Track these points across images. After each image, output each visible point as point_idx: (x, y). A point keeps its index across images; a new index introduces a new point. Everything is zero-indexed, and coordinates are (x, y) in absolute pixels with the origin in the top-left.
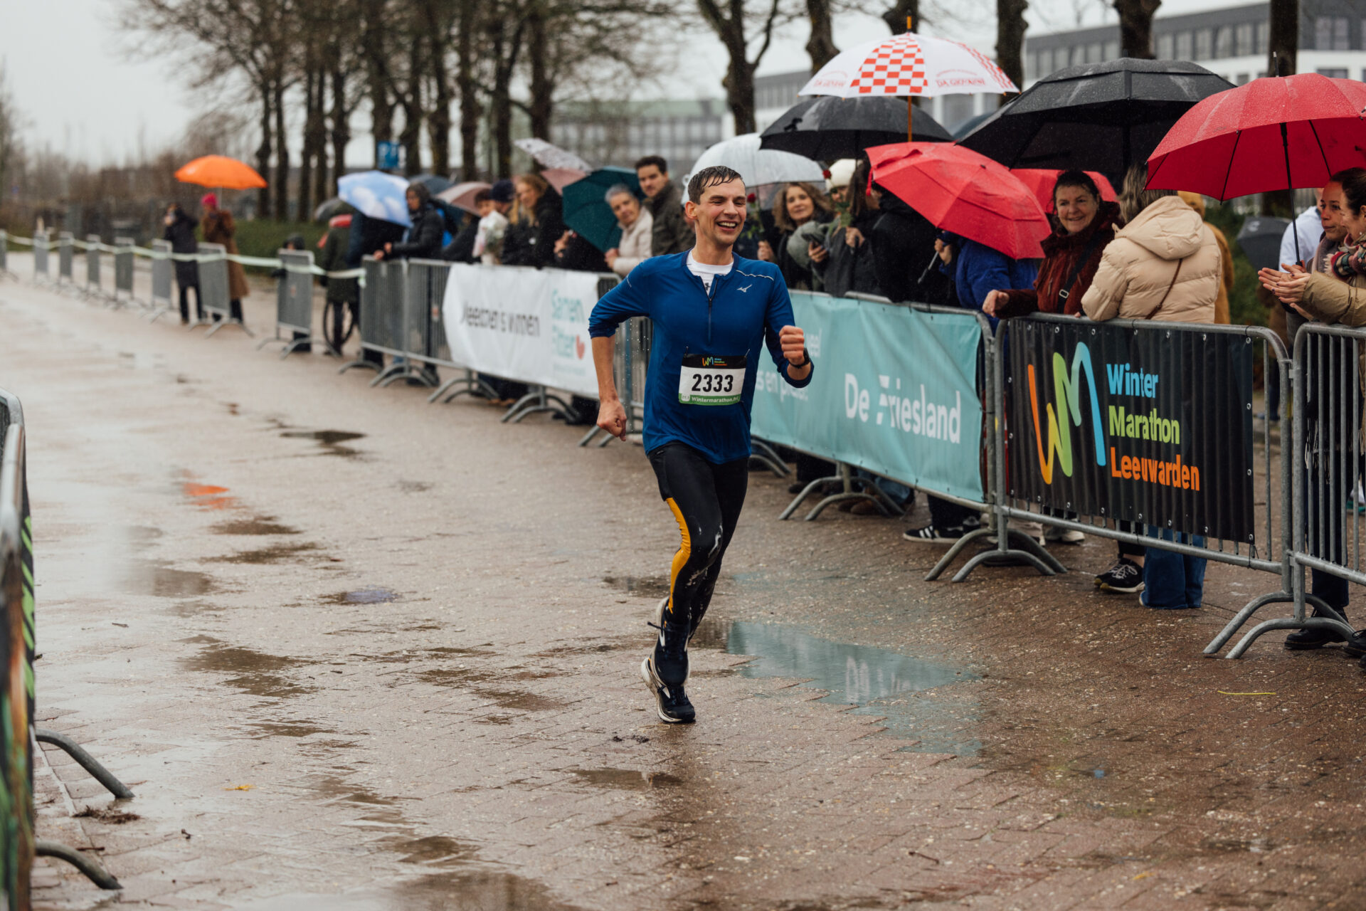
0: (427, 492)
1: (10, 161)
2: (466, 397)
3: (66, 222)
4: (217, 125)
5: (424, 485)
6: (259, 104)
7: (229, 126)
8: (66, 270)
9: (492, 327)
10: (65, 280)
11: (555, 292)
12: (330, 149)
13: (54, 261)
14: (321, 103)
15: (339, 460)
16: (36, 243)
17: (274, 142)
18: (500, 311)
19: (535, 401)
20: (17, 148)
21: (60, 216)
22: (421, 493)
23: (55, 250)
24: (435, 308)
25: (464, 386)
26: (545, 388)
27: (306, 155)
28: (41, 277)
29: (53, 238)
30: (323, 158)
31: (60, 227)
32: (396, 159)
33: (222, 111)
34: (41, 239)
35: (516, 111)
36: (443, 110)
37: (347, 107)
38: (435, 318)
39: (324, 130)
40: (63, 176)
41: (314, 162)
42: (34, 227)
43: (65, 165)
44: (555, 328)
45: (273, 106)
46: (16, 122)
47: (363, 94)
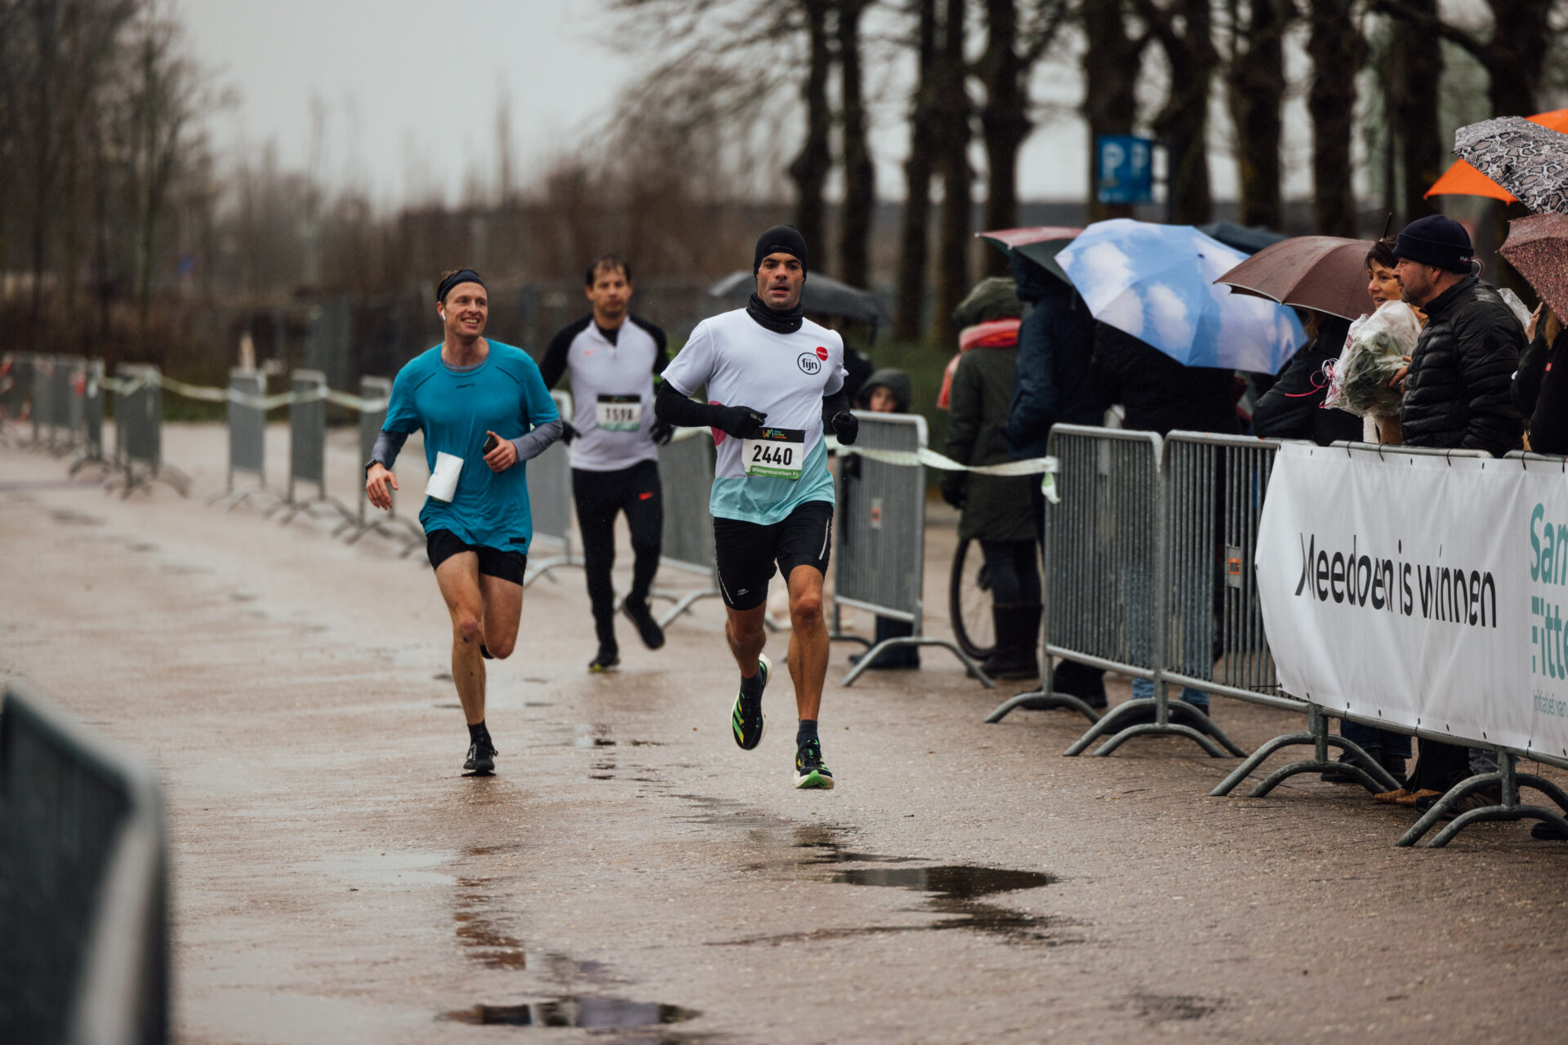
0: (1205, 1022)
1: (175, 191)
2: (1313, 782)
3: (311, 345)
4: (694, 96)
5: (1197, 1004)
6: (802, 41)
7: (723, 98)
8: (307, 465)
9: (1378, 604)
10: (305, 491)
11: (1539, 511)
12: (978, 156)
13: (278, 442)
14: (957, 36)
15: (982, 941)
16: (235, 396)
17: (836, 139)
18: (1397, 560)
19: (1489, 792)
20: (191, 158)
21: (297, 331)
22: (1189, 1025)
23: (277, 415)
24: (1234, 555)
25: (1309, 753)
26: (1513, 756)
27: (916, 171)
28: (245, 483)
29: (276, 385)
30: (960, 177)
31: (296, 359)
32: (1148, 179)
33: (705, 60)
34: (248, 385)
35: (1454, 55)
36: (1269, 56)
37: (1022, 48)
38: (1235, 580)
39: (966, 106)
40: (307, 231)
41: (937, 191)
42: (235, 360)
43: (312, 199)
44: (1537, 605)
45: (833, 46)
46: (190, 95)
47: (1062, 15)
